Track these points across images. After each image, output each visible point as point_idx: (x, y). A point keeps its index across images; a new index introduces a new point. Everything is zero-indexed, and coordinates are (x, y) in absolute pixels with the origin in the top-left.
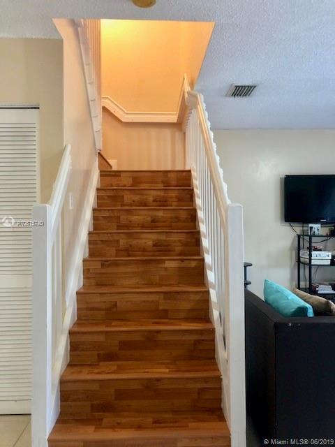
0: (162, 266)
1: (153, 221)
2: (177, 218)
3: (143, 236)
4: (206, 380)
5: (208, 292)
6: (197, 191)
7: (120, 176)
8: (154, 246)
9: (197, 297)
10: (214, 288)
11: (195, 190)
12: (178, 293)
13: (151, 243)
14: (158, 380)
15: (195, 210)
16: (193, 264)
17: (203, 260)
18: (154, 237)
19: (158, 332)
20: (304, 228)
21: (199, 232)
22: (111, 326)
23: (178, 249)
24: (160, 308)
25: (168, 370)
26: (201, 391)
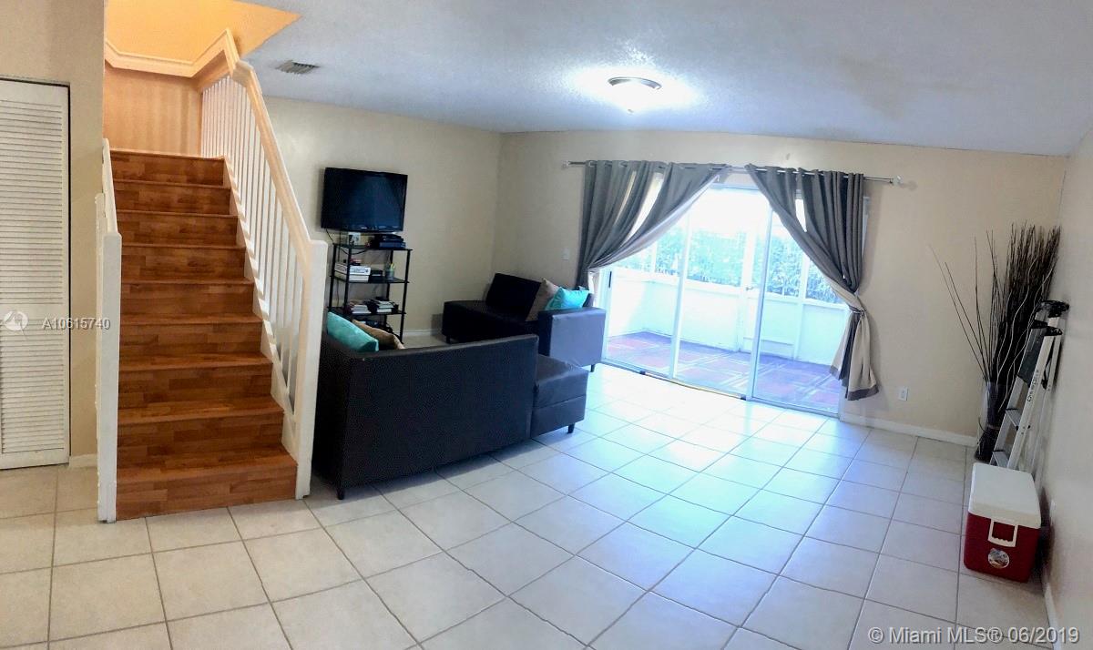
0: (205, 291)
1: (182, 231)
2: (213, 228)
3: (176, 252)
4: (268, 417)
5: (261, 324)
6: (236, 193)
7: (128, 160)
8: (189, 265)
9: (250, 329)
10: (268, 319)
11: (234, 191)
12: (230, 324)
13: (185, 261)
14: (221, 419)
15: (236, 219)
16: (242, 290)
17: (253, 286)
18: (189, 254)
19: (214, 369)
20: (342, 236)
21: (244, 250)
22: (155, 364)
23: (219, 270)
24: (209, 341)
25: (228, 408)
26: (264, 427)
